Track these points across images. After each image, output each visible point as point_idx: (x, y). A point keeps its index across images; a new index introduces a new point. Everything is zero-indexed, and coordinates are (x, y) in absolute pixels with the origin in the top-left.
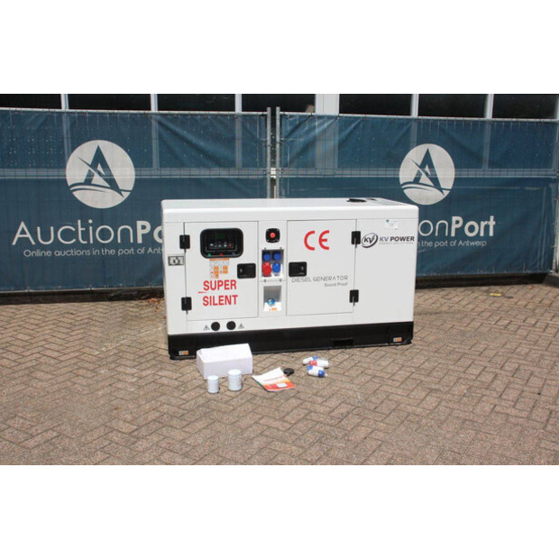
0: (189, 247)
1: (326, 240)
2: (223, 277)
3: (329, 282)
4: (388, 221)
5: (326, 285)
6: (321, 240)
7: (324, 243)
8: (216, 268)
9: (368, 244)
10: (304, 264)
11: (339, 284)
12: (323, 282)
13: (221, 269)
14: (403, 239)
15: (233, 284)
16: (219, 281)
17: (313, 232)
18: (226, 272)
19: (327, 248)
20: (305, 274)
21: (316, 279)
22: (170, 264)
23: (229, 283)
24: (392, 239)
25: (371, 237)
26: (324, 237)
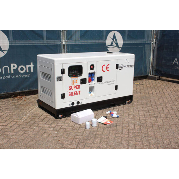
0: (64, 73)
1: (108, 68)
2: (76, 84)
3: (109, 83)
4: (126, 60)
5: (108, 84)
6: (107, 68)
7: (108, 69)
8: (73, 81)
9: (120, 68)
10: (101, 77)
11: (112, 84)
12: (107, 83)
13: (75, 81)
14: (130, 66)
15: (79, 87)
16: (74, 86)
17: (104, 65)
18: (77, 82)
19: (108, 71)
20: (102, 81)
21: (105, 83)
22: (57, 81)
23: (78, 86)
24: (127, 66)
25: (121, 66)
26: (108, 67)
